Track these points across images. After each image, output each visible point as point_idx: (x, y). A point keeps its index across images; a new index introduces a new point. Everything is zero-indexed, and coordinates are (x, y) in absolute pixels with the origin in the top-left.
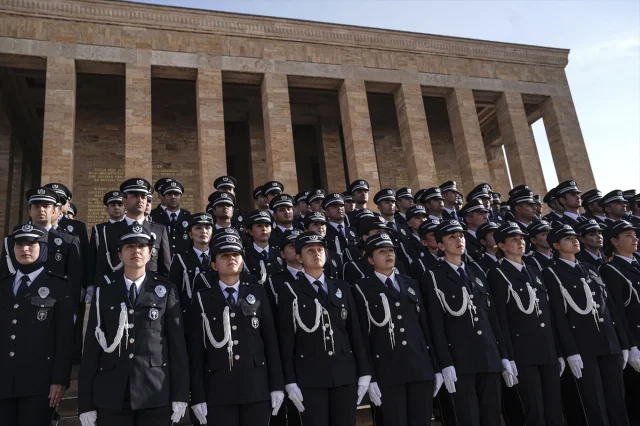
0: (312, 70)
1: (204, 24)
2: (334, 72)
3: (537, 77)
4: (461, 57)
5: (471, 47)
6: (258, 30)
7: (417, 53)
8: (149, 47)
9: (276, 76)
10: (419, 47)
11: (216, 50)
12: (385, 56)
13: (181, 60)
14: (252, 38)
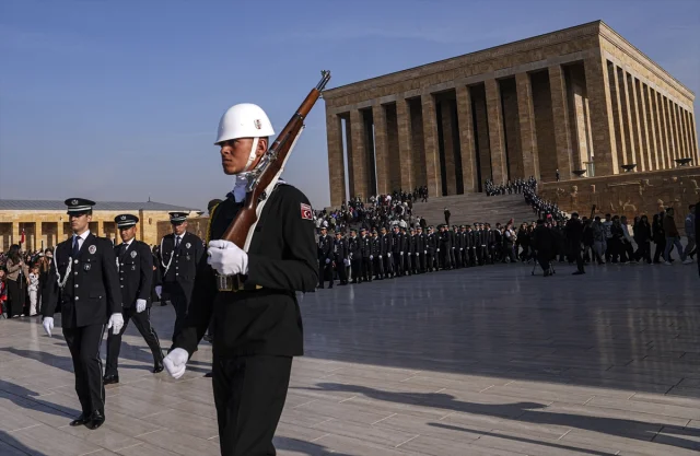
0: (440, 88)
1: (396, 79)
2: (451, 85)
3: (575, 48)
4: (521, 52)
5: (526, 44)
6: (416, 74)
7: (495, 59)
8: (379, 96)
9: (426, 95)
10: (494, 55)
11: (402, 89)
12: (476, 67)
13: (389, 99)
14: (415, 78)
